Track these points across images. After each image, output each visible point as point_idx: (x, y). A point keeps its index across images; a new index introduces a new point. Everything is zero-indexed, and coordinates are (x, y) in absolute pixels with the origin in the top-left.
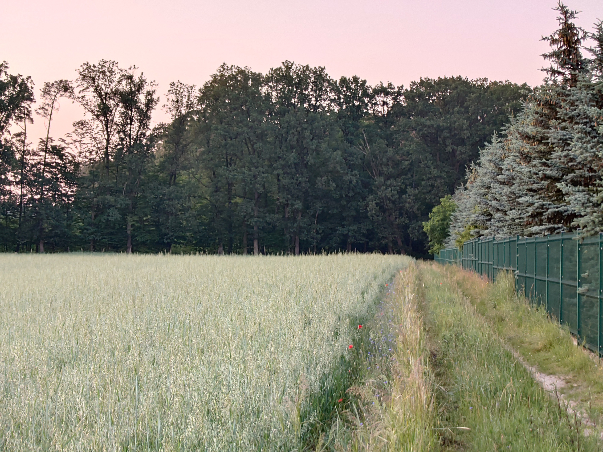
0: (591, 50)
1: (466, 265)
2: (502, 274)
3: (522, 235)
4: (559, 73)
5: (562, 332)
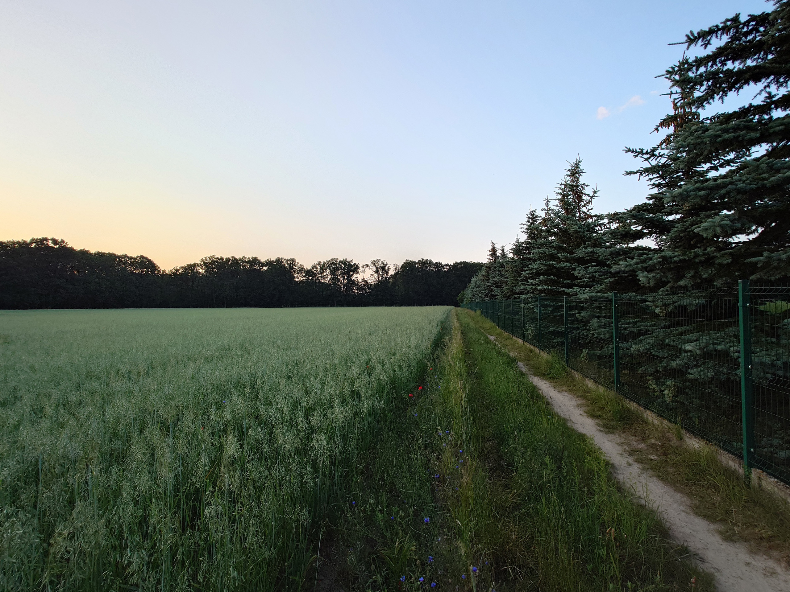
5: (494, 325)
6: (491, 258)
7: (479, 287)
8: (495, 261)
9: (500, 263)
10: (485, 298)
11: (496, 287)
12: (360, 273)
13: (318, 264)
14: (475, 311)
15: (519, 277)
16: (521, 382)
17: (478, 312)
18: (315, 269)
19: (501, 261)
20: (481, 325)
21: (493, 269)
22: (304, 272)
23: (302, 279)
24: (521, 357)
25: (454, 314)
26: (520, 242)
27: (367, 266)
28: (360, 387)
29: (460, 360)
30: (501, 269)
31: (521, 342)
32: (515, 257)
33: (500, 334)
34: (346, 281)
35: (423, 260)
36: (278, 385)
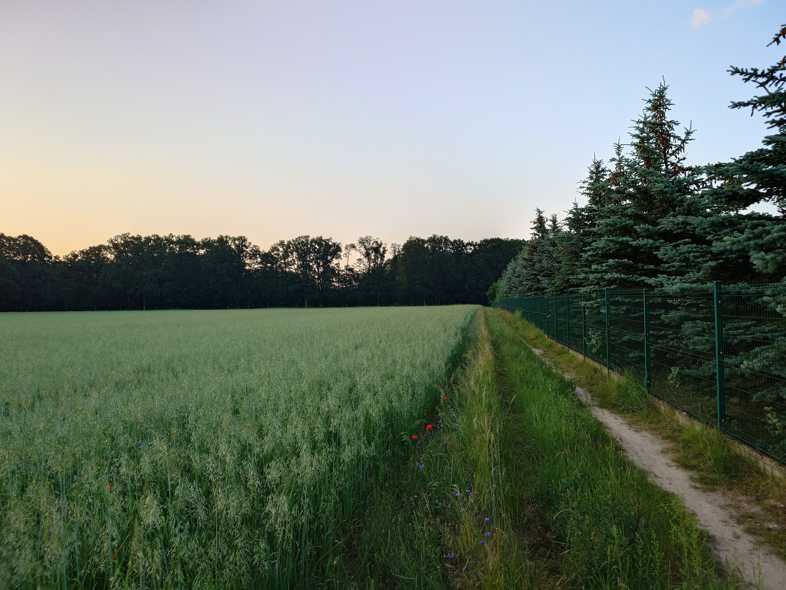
0: (550, 226)
1: (503, 308)
2: (517, 311)
3: (524, 296)
4: (537, 235)
5: (541, 333)
6: (536, 232)
7: (518, 276)
8: (543, 237)
9: (549, 239)
10: (527, 292)
11: (544, 276)
12: (342, 257)
13: (279, 245)
14: (513, 312)
15: (578, 261)
16: (579, 417)
17: (518, 314)
18: (275, 252)
19: (551, 237)
20: (522, 334)
21: (539, 248)
22: (260, 256)
23: (256, 266)
24: (580, 381)
25: (482, 317)
26: (580, 209)
27: (353, 246)
28: (339, 425)
29: (489, 385)
30: (551, 249)
31: (581, 357)
32: (573, 231)
33: (550, 346)
34: (321, 270)
35: (435, 237)
36: (219, 425)
